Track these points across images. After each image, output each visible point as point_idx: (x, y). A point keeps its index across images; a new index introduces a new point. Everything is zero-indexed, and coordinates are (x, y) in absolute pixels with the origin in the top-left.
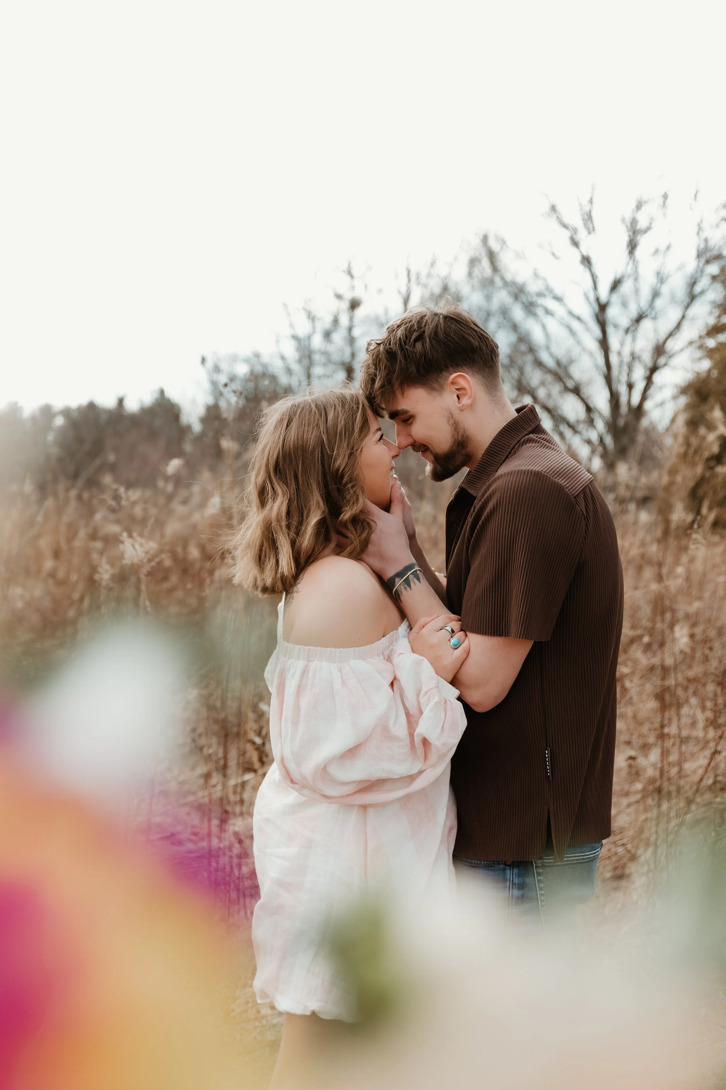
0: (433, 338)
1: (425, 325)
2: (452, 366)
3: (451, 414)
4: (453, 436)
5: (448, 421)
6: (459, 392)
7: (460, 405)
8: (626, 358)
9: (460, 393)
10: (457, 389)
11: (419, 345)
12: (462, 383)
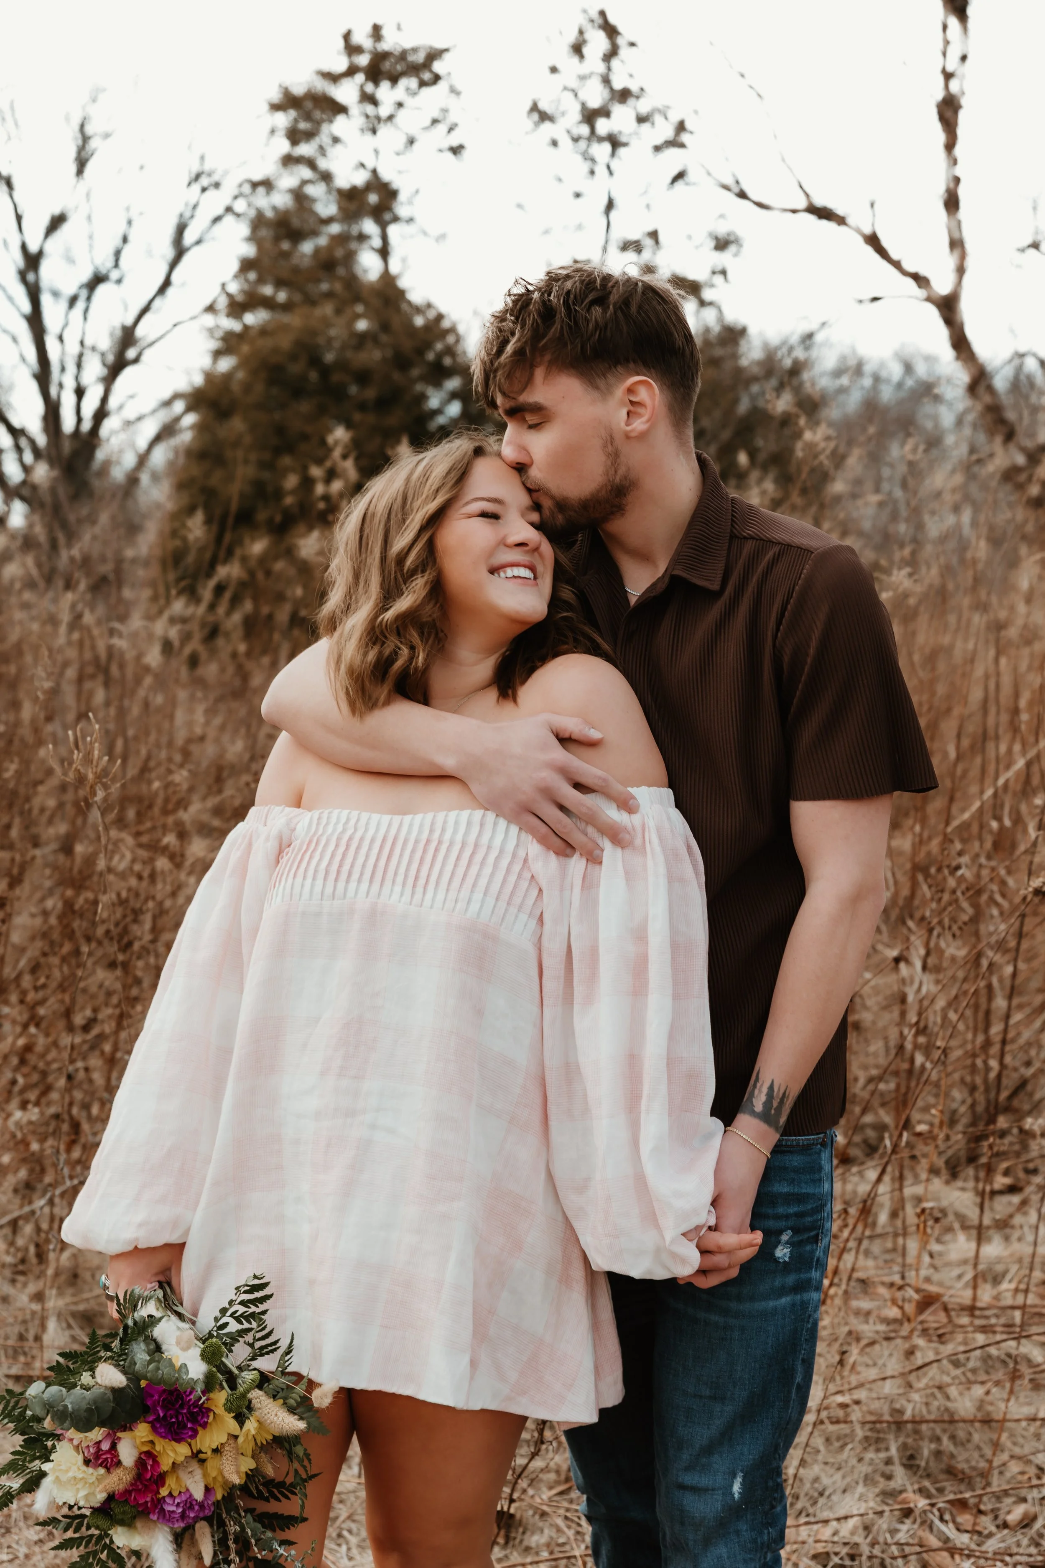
0: (620, 308)
1: (613, 287)
2: (634, 362)
3: (611, 437)
4: (607, 473)
5: (605, 446)
6: (631, 408)
7: (629, 428)
8: (73, 348)
9: (634, 408)
10: (631, 402)
11: (597, 311)
12: (643, 395)
